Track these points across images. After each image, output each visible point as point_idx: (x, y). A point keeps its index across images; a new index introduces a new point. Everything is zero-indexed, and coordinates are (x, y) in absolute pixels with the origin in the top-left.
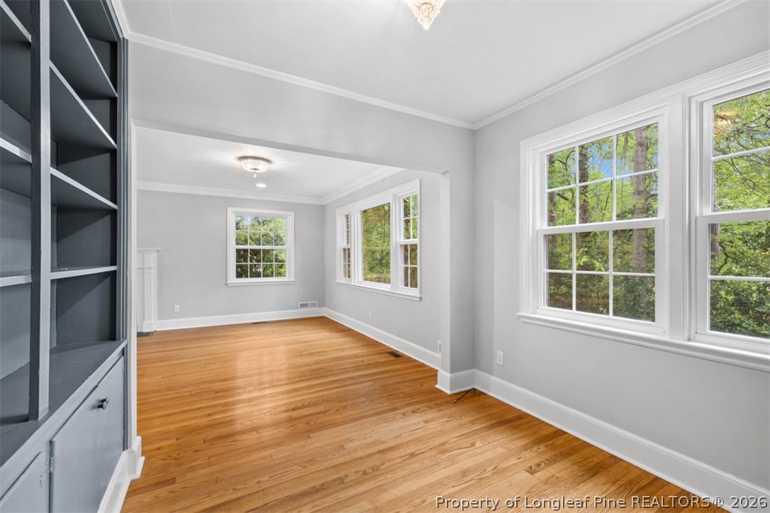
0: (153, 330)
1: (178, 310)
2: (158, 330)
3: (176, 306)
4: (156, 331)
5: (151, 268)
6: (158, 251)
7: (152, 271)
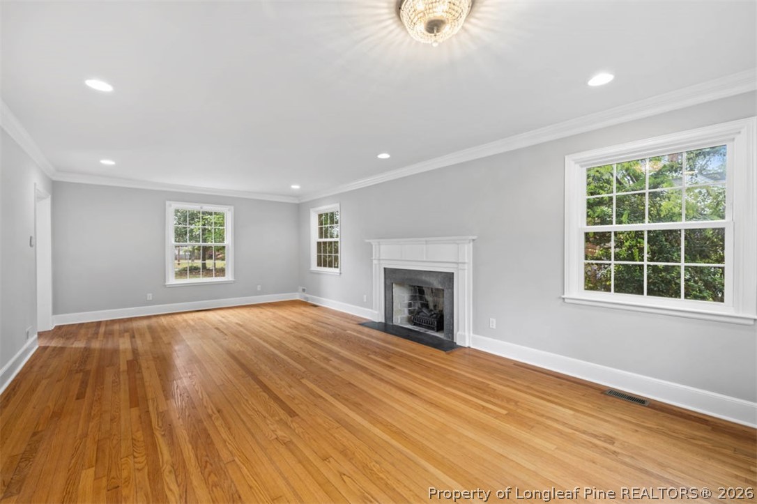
0: (466, 346)
1: (494, 327)
2: (472, 347)
3: (491, 319)
4: (469, 347)
5: (464, 263)
6: (473, 240)
7: (466, 267)
